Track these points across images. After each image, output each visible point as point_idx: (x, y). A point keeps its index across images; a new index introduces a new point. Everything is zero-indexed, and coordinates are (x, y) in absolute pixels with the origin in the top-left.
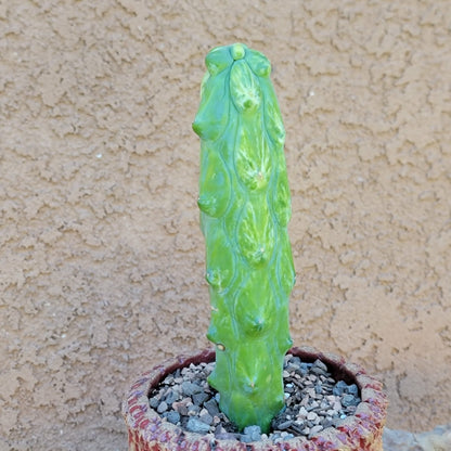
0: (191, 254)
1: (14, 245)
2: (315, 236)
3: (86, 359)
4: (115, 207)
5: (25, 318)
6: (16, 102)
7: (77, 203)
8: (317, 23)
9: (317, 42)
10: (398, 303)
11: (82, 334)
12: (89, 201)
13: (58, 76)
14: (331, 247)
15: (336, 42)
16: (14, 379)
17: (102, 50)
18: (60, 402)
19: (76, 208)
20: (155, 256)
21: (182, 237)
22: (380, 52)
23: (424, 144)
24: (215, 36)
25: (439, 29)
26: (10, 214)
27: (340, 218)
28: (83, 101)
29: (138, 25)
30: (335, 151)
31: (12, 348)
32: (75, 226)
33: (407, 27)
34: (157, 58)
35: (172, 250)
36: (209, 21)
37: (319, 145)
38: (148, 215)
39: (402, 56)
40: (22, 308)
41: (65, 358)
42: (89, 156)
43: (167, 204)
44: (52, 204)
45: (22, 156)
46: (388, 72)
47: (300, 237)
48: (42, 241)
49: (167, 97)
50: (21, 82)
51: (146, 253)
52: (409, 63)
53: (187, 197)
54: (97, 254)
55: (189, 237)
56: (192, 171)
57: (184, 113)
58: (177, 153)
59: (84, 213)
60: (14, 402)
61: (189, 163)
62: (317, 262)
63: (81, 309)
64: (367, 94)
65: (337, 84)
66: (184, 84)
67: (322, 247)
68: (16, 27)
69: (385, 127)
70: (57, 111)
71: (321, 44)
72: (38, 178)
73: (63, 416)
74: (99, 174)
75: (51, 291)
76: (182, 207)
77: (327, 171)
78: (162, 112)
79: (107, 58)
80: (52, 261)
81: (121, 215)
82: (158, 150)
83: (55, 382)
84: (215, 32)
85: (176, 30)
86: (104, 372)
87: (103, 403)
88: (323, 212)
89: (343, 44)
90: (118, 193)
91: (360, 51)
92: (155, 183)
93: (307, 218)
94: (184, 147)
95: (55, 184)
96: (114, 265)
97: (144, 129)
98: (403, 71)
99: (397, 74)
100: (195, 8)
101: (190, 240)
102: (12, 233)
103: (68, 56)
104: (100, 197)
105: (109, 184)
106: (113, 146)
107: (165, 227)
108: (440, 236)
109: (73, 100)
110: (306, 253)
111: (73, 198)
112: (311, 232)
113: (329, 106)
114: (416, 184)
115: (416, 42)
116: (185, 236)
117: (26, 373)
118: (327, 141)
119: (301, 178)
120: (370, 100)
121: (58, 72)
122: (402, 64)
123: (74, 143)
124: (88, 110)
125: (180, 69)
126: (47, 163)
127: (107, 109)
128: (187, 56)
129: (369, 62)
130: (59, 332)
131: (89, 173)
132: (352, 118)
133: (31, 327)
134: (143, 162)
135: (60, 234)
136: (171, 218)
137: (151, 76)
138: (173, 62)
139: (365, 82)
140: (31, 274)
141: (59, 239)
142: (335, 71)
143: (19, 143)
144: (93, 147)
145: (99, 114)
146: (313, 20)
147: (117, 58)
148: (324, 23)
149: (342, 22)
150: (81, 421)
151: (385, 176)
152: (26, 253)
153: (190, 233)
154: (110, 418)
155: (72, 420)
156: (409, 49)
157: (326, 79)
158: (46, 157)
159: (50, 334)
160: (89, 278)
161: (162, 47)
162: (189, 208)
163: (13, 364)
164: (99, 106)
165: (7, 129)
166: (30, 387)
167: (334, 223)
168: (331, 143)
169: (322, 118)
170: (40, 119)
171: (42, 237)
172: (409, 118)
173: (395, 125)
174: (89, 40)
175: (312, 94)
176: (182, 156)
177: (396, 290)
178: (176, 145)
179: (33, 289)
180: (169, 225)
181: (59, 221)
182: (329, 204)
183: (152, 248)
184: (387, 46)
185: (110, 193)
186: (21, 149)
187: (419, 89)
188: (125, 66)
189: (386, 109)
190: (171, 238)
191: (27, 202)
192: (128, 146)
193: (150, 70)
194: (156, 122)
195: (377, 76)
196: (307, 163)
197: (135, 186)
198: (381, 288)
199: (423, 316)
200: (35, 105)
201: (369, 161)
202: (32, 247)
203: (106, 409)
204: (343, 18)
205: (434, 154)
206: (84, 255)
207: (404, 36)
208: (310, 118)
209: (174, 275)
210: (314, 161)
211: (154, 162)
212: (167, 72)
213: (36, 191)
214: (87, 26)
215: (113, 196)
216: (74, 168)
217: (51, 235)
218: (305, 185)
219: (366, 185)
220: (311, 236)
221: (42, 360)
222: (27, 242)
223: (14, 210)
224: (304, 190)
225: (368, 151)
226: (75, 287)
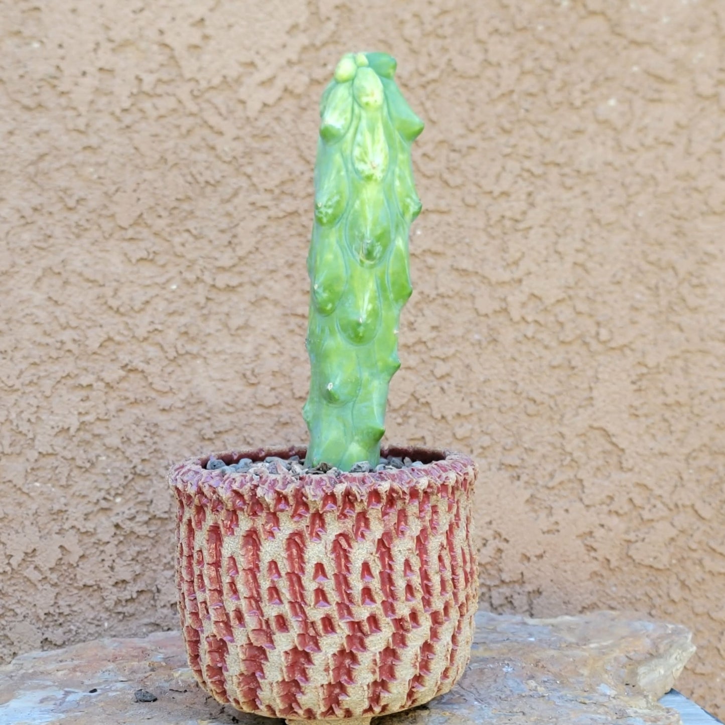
0: (273, 411)
1: (70, 382)
2: (422, 400)
3: (142, 530)
4: (189, 347)
5: (76, 472)
6: (88, 220)
7: (145, 339)
8: (424, 155)
9: (424, 175)
10: (527, 494)
11: (141, 498)
12: (158, 338)
13: (135, 195)
14: (443, 417)
15: (446, 176)
16: (56, 548)
17: (185, 171)
18: (107, 584)
19: (144, 344)
20: (230, 409)
21: (263, 389)
22: (497, 190)
23: (553, 300)
24: (308, 162)
25: (567, 170)
26: (70, 345)
27: (452, 381)
28: (160, 224)
29: (225, 146)
30: (447, 300)
31: (56, 507)
32: (141, 366)
33: (527, 164)
34: (244, 183)
35: (251, 405)
36: (303, 146)
37: (427, 291)
38: (225, 360)
39: (524, 197)
40: (73, 459)
41: (117, 526)
42: (163, 286)
43: (248, 349)
44: (118, 338)
45: (88, 280)
46: (508, 214)
47: (404, 401)
48: (102, 380)
49: (253, 225)
50: (95, 199)
51: (222, 405)
52: (532, 205)
53: (272, 343)
54: (165, 402)
55: (273, 389)
56: (278, 311)
57: (271, 245)
58: (262, 290)
59: (153, 352)
60: (54, 577)
61: (276, 303)
62: (425, 433)
63: (140, 467)
64: (484, 238)
65: (449, 224)
66: (273, 212)
67: (432, 416)
68: (94, 141)
69: (506, 276)
70: (130, 233)
71: (429, 177)
72: (104, 307)
73: (109, 603)
74: (173, 307)
75: (108, 441)
76: (266, 353)
77: (436, 323)
78: (247, 242)
79: (189, 178)
80: (112, 406)
81: (195, 356)
82: (241, 285)
83: (103, 556)
84: (309, 158)
85: (266, 153)
86: (163, 550)
87: (158, 591)
88: (432, 372)
89: (455, 179)
90: (193, 331)
91: (474, 189)
92: (236, 322)
93: (413, 378)
94: (271, 283)
95: (122, 315)
96: (181, 417)
97: (226, 259)
98: (524, 213)
99: (518, 217)
100: (288, 131)
101: (273, 394)
102: (70, 368)
103: (148, 175)
104: (172, 335)
105: (183, 320)
106: (190, 276)
107: (244, 375)
108: (577, 414)
109: (149, 222)
110: (412, 421)
111: (141, 332)
112: (417, 395)
113: (439, 248)
114: (546, 347)
115: (539, 182)
116: (268, 388)
117: (71, 541)
118: (437, 288)
119: (406, 329)
120: (486, 244)
121: (135, 191)
122: (523, 206)
123: (147, 270)
124: (165, 234)
125: (269, 196)
126: (116, 291)
127: (186, 235)
128: (277, 182)
129: (485, 201)
130: (113, 492)
131: (162, 305)
132: (465, 264)
133: (82, 484)
134: (223, 297)
135: (122, 373)
136: (252, 366)
137: (236, 201)
138: (261, 187)
139: (481, 224)
140: (87, 418)
141: (122, 379)
142: (446, 209)
143: (86, 265)
144: (168, 276)
145: (177, 240)
146: (420, 151)
147: (201, 179)
148: (432, 155)
149: (453, 155)
150: (132, 611)
151: (508, 335)
152: (84, 393)
153: (273, 385)
154: (165, 611)
155: (120, 609)
156: (531, 189)
157: (435, 217)
158: (115, 284)
159: (103, 494)
160: (153, 430)
161: (249, 170)
162: (273, 355)
163: (56, 528)
164: (178, 231)
165: (75, 250)
166: (74, 559)
167: (445, 386)
168: (442, 290)
169: (430, 260)
170: (112, 242)
171: (103, 375)
172: (534, 268)
173: (517, 274)
174: (171, 158)
175: (419, 232)
176: (268, 294)
177: (524, 478)
178: (260, 281)
179: (88, 436)
180: (248, 373)
181: (124, 358)
182: (439, 362)
183: (229, 399)
184: (505, 185)
185: (183, 329)
186: (88, 273)
187: (545, 235)
188: (209, 189)
189: (506, 256)
190: (250, 390)
191: (90, 333)
192: (207, 277)
193: (236, 194)
194: (241, 252)
195: (494, 218)
196: (413, 311)
197: (213, 325)
198: (505, 474)
199: (559, 515)
200: (107, 225)
201: (486, 315)
202: (90, 386)
203: (163, 599)
204: (454, 151)
205: (565, 312)
206: (150, 401)
207: (526, 175)
208: (417, 260)
209: (253, 435)
210: (421, 310)
211: (235, 298)
212: (254, 197)
213: (102, 322)
214: (171, 144)
215: (186, 333)
216: (144, 299)
217: (113, 373)
218: (411, 338)
219: (484, 344)
220: (418, 400)
221: (90, 526)
222: (85, 381)
223: (74, 341)
224: (410, 344)
225: (486, 304)
226: (135, 439)
